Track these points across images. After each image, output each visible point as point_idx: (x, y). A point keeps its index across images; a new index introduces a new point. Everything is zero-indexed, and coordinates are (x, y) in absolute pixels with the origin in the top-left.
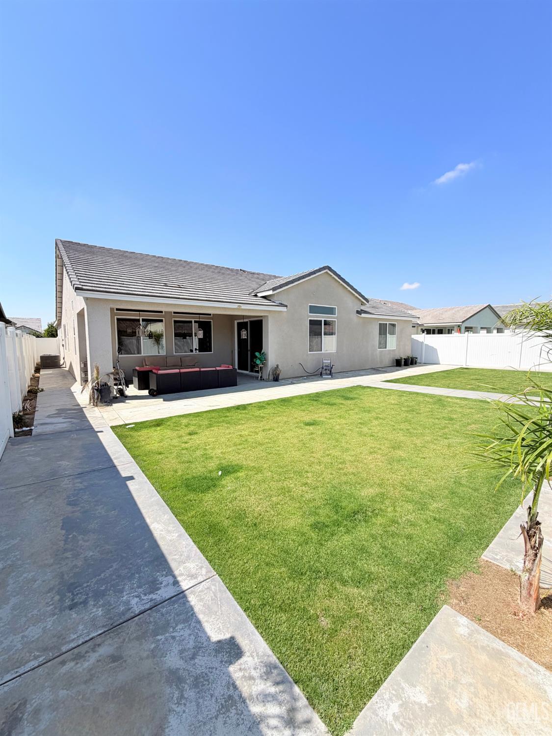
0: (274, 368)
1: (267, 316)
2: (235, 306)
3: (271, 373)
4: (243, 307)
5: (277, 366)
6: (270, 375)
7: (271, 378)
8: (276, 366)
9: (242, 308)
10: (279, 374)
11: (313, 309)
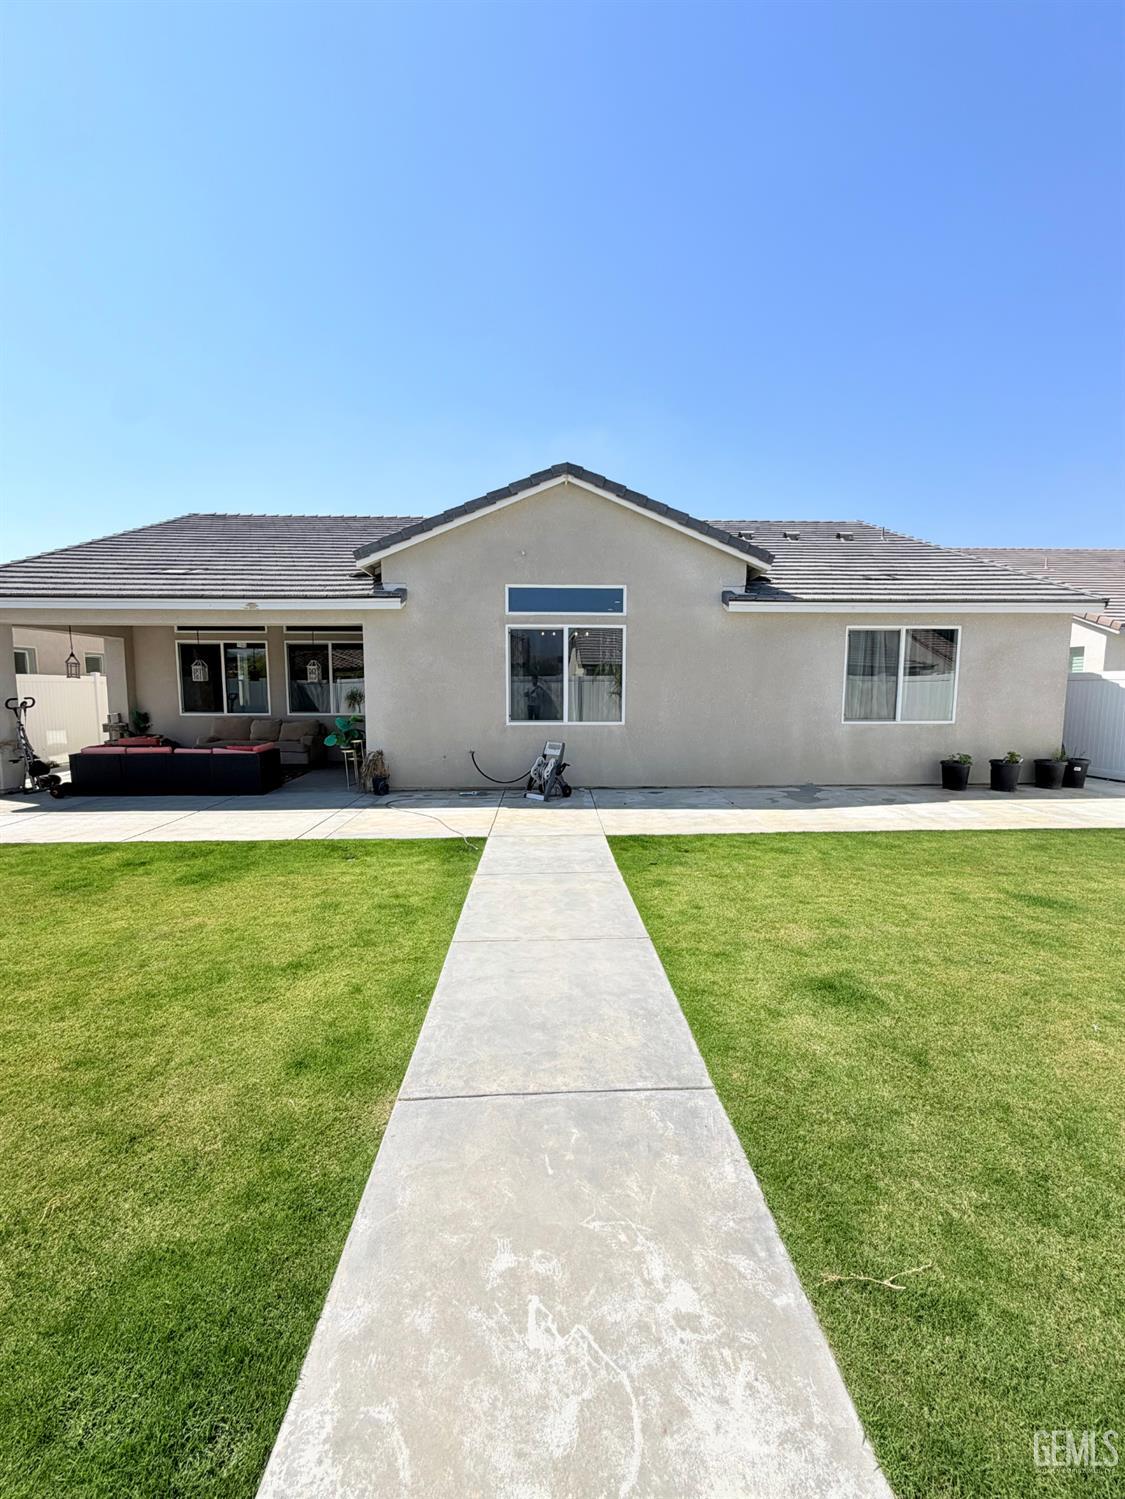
2: (241, 605)
4: (262, 605)
5: (379, 756)
9: (261, 607)
11: (521, 600)
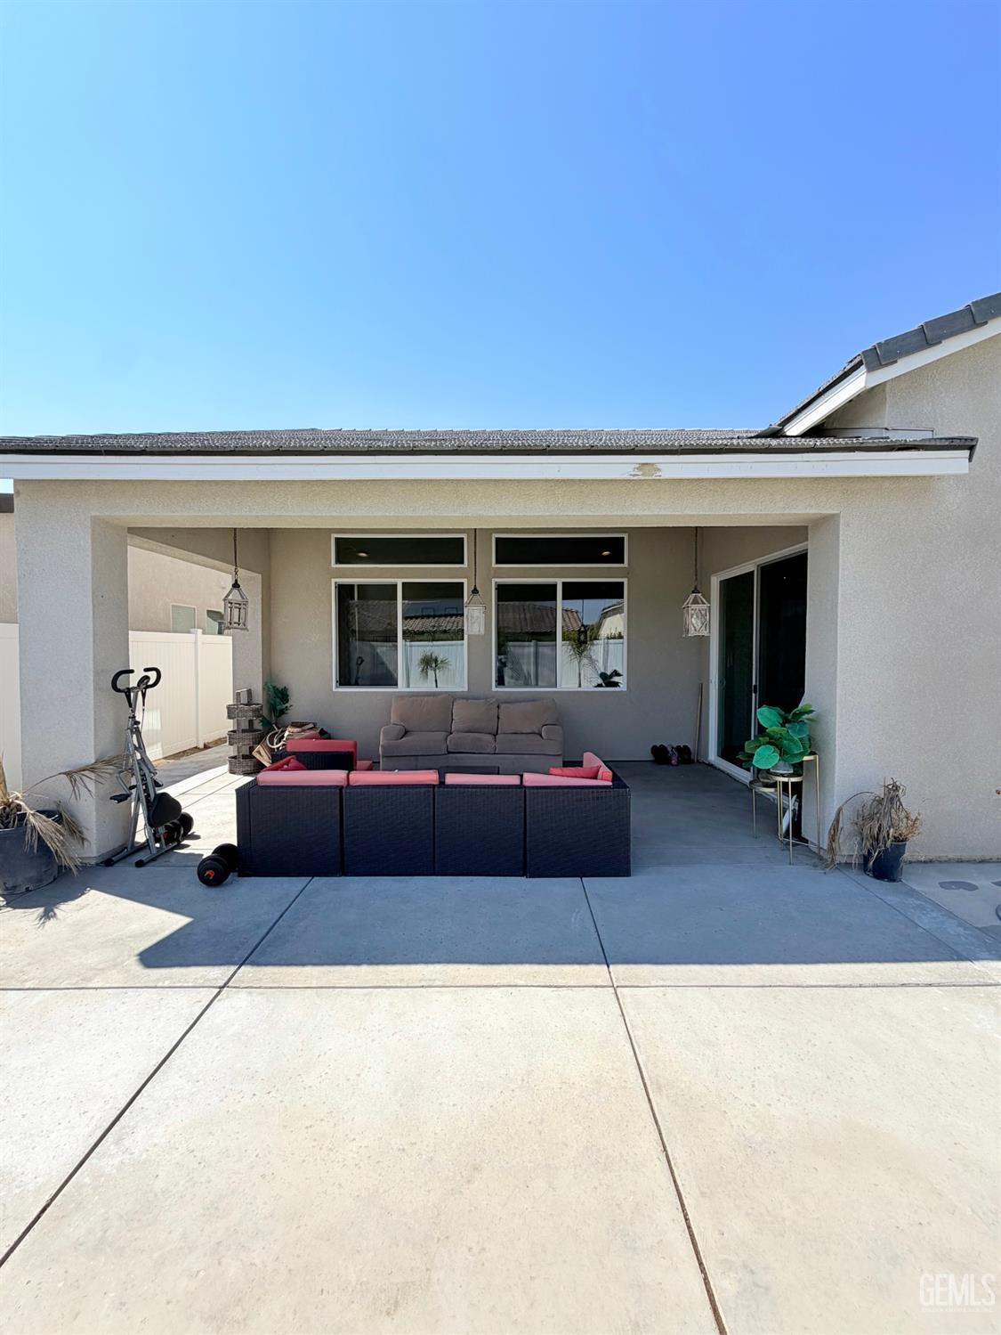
0: (868, 798)
1: (828, 521)
3: (845, 824)
5: (893, 793)
6: (841, 838)
7: (849, 848)
8: (881, 793)
10: (900, 842)
